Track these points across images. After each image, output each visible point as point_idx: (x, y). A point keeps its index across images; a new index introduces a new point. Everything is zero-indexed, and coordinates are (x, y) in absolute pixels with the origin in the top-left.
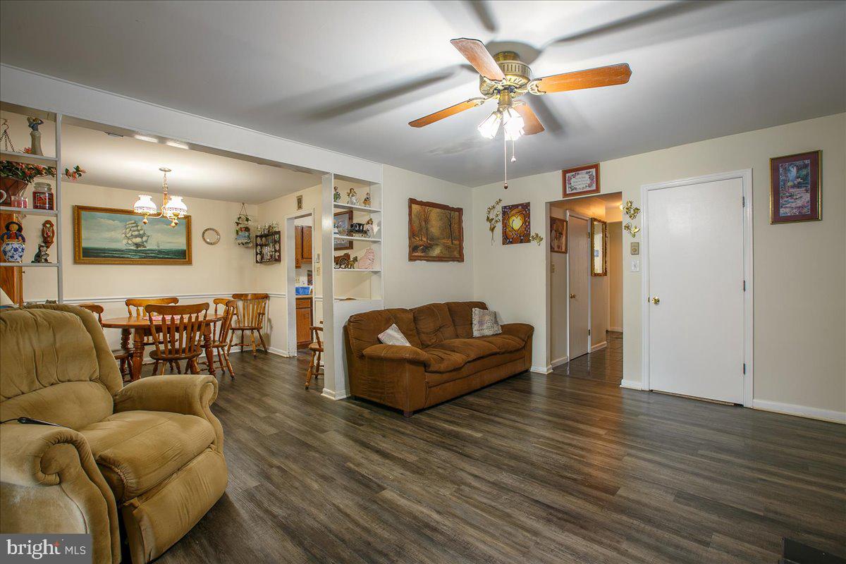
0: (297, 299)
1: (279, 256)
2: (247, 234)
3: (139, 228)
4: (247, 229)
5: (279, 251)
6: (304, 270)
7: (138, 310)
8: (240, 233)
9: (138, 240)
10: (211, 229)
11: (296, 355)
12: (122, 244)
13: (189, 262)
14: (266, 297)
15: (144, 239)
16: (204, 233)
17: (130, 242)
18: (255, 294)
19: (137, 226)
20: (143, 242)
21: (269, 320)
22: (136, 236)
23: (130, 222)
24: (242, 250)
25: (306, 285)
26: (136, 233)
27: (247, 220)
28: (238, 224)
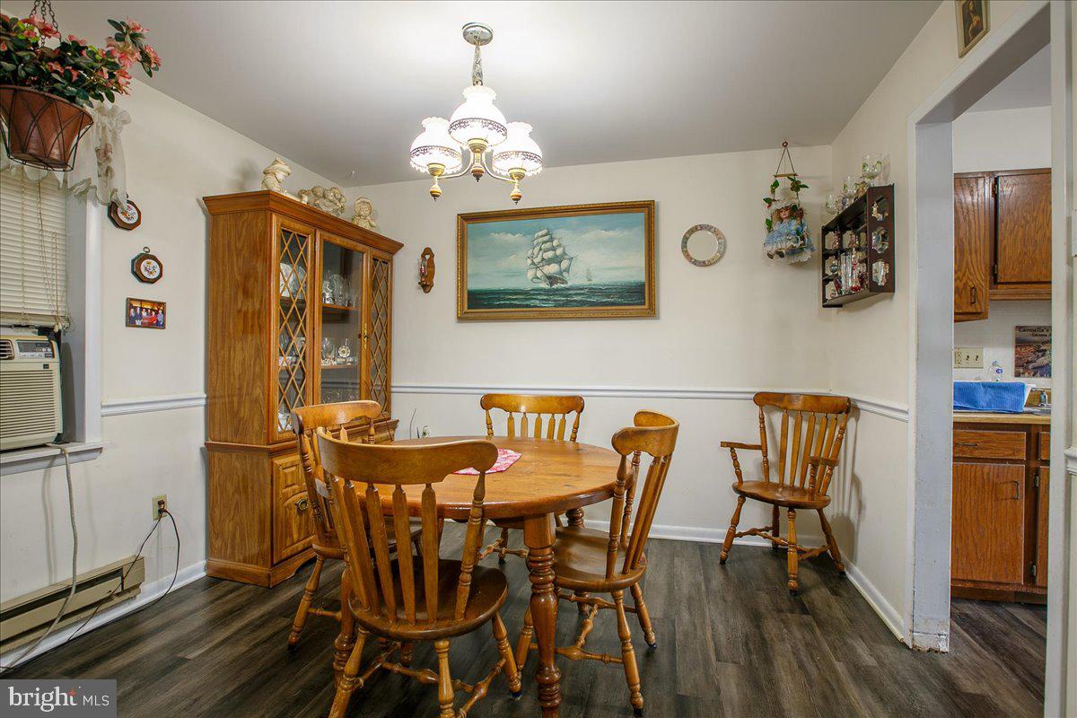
0: (957, 425)
1: (891, 277)
2: (794, 224)
3: (555, 243)
4: (796, 212)
5: (889, 257)
6: (1002, 325)
7: (511, 419)
8: (775, 228)
9: (552, 269)
10: (702, 227)
11: (944, 647)
12: (528, 279)
13: (652, 312)
14: (847, 408)
15: (564, 264)
16: (685, 240)
17: (539, 274)
18: (817, 398)
19: (551, 240)
20: (561, 273)
21: (856, 481)
22: (550, 261)
23: (540, 233)
24: (779, 274)
25: (1008, 377)
26: (550, 254)
27: (797, 186)
28: (769, 201)
